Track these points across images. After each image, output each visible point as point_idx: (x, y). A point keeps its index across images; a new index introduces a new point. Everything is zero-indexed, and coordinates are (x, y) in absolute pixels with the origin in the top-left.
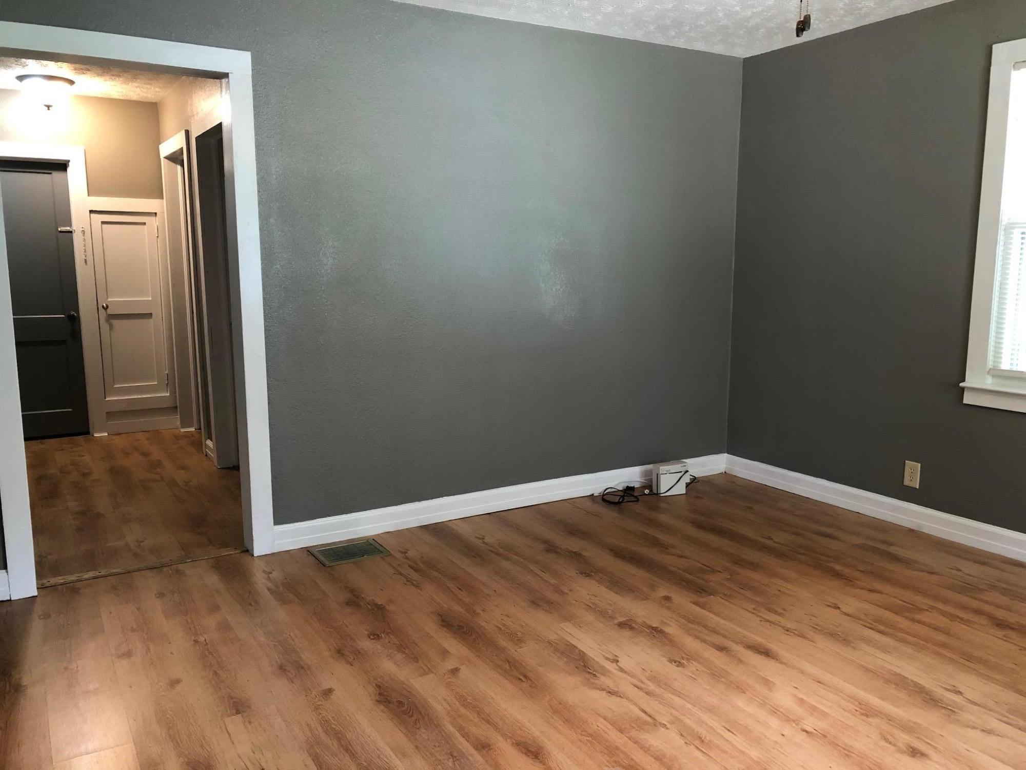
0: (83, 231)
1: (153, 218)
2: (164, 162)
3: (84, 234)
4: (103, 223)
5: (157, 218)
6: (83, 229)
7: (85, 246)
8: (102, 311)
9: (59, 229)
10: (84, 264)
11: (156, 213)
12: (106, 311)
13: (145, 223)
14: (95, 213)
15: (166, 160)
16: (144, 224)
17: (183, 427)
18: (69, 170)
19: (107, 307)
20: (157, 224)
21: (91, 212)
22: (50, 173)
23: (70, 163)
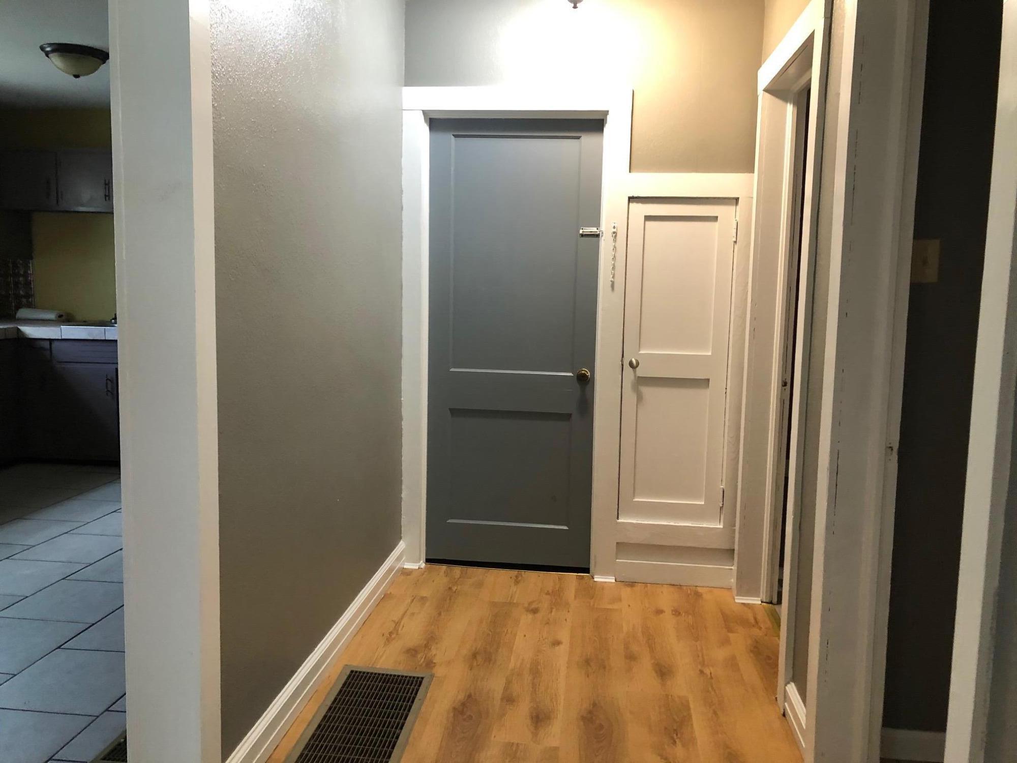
0: (614, 233)
1: (731, 209)
2: (764, 100)
3: (616, 236)
4: (648, 218)
5: (738, 207)
6: (615, 230)
7: (614, 258)
8: (628, 369)
9: (581, 232)
10: (610, 289)
11: (737, 199)
12: (635, 372)
13: (717, 217)
14: (637, 202)
15: (767, 95)
16: (715, 219)
17: (739, 594)
18: (606, 129)
19: (638, 363)
20: (737, 218)
21: (631, 199)
22: (579, 138)
23: (608, 117)
